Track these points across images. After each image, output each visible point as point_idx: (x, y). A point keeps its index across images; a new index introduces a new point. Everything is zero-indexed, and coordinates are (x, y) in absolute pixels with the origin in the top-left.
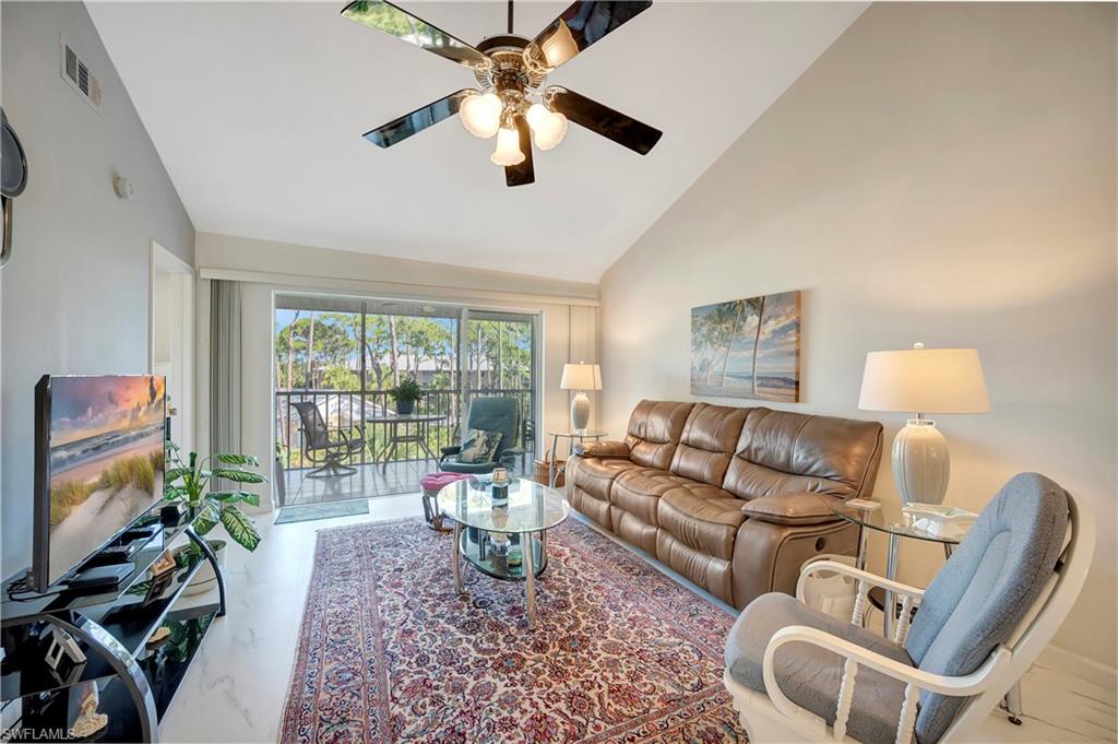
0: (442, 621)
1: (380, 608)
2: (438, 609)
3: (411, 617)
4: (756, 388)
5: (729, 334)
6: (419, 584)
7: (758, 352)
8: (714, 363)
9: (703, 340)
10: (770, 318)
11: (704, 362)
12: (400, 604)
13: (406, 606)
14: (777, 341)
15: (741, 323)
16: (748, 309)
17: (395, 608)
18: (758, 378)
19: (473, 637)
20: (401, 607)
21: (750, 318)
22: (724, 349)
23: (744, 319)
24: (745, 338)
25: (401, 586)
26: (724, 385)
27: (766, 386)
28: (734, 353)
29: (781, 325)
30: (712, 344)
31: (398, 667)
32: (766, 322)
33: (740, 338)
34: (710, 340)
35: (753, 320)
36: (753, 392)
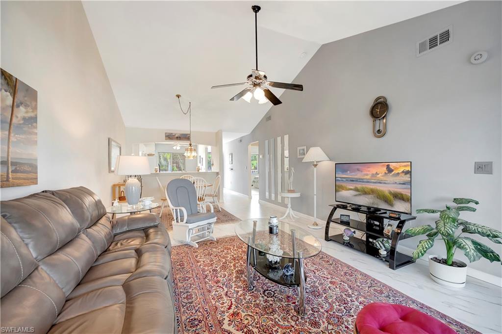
4: (10, 176)
36: (8, 180)
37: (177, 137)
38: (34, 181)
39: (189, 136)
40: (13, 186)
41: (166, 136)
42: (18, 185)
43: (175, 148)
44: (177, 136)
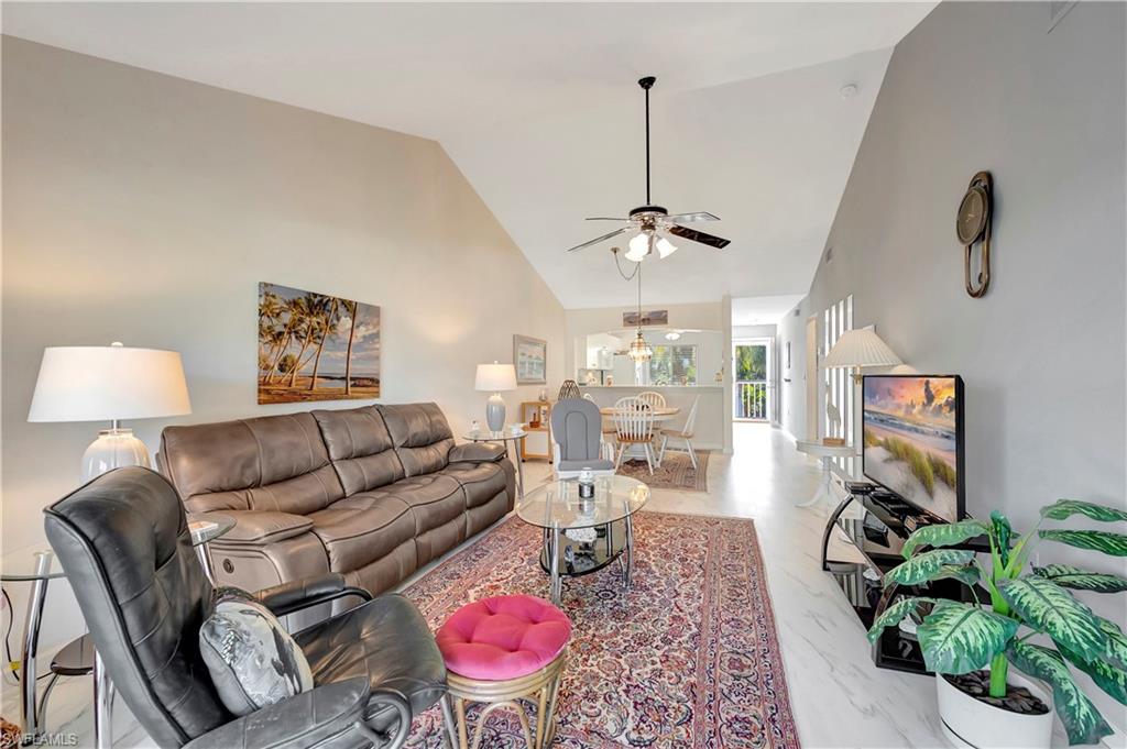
0: (658, 574)
1: (701, 601)
2: (654, 582)
3: (678, 584)
4: (349, 389)
5: (321, 331)
6: (655, 611)
7: (351, 353)
8: (302, 361)
9: (286, 330)
10: (361, 323)
11: (285, 360)
12: (682, 598)
13: (678, 594)
14: (366, 346)
15: (335, 322)
16: (341, 309)
17: (688, 596)
18: (352, 379)
19: (646, 560)
20: (683, 595)
21: (343, 319)
22: (316, 347)
23: (338, 319)
24: (339, 338)
25: (674, 618)
26: (314, 388)
27: (359, 386)
28: (327, 353)
29: (370, 332)
30: (299, 338)
31: (700, 562)
32: (358, 327)
33: (334, 337)
34: (296, 332)
35: (346, 322)
36: (347, 393)
37: (644, 320)
38: (377, 395)
39: (666, 316)
40: (352, 398)
41: (625, 320)
42: (357, 398)
43: (668, 337)
44: (642, 317)
